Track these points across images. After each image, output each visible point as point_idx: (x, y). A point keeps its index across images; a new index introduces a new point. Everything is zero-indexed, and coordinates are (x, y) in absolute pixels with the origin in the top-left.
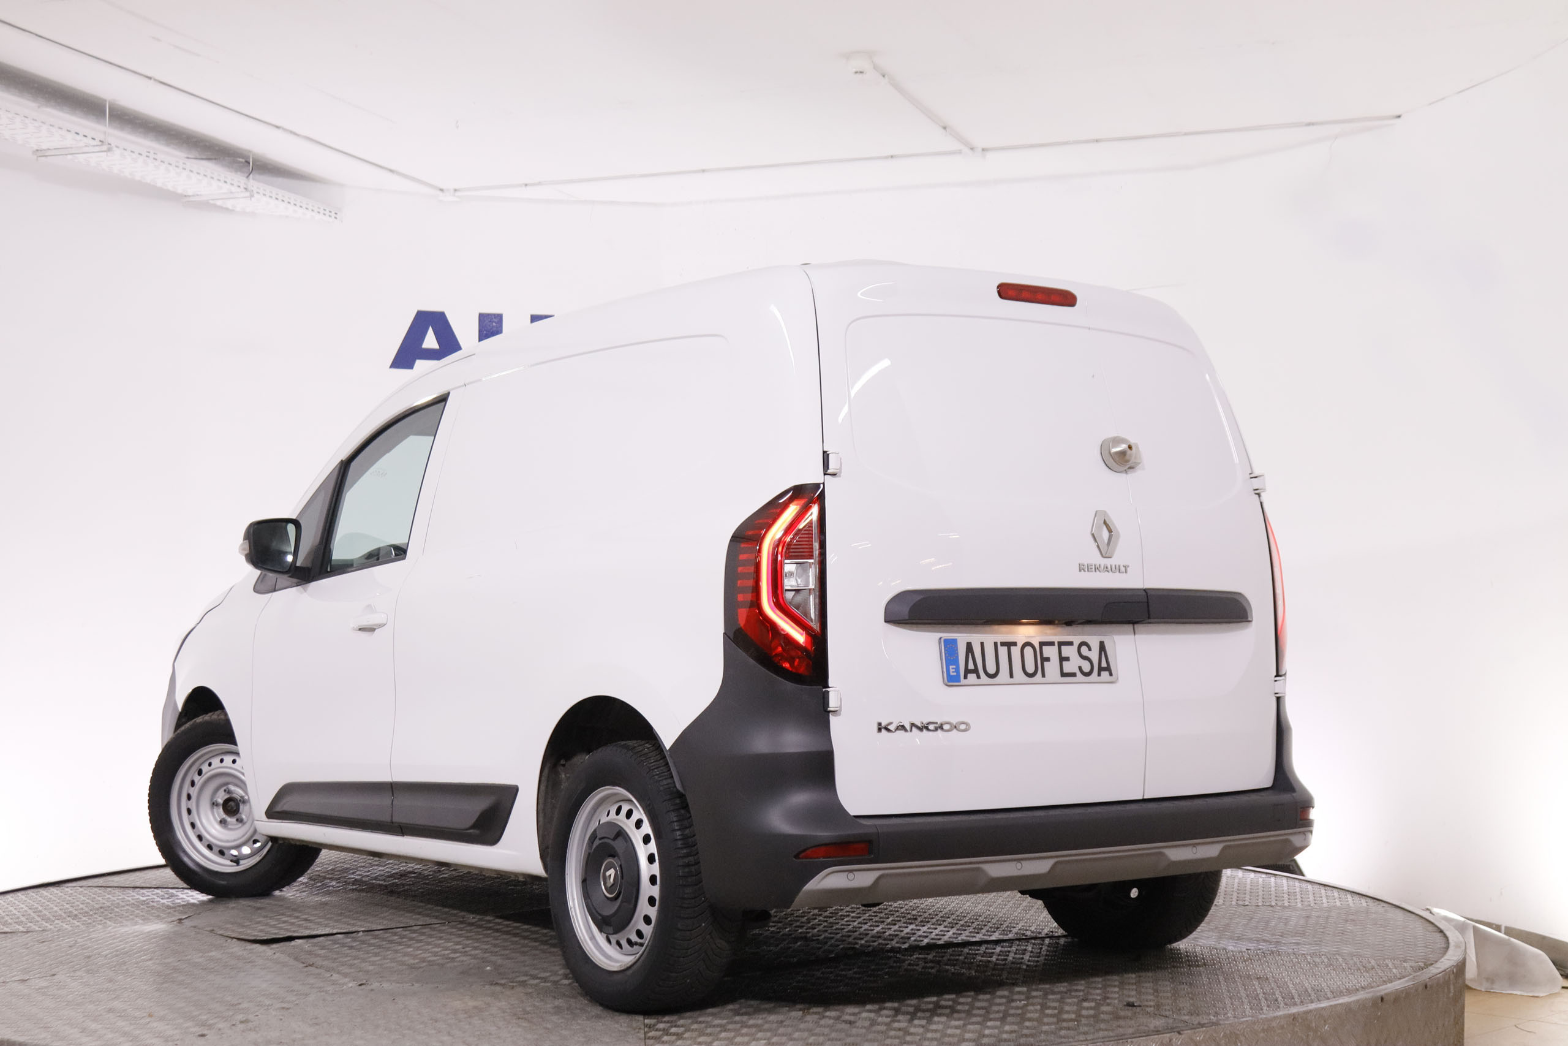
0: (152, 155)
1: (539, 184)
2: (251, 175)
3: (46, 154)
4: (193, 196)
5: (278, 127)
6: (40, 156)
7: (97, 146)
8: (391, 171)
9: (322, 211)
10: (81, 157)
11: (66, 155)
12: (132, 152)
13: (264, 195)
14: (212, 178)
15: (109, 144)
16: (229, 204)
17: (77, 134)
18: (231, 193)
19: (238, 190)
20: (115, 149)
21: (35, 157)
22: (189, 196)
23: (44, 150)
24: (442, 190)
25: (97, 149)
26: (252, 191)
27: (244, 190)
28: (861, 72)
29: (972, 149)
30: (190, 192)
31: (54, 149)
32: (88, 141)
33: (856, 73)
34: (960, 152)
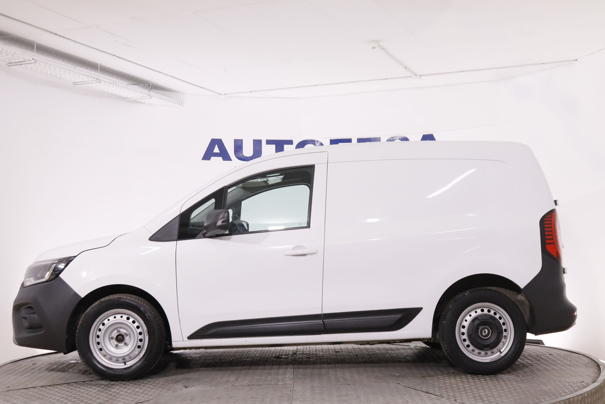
0: (115, 83)
1: (256, 91)
2: (151, 90)
3: (78, 84)
4: (130, 98)
5: (161, 73)
6: (75, 85)
7: (95, 80)
8: (202, 88)
9: (176, 103)
10: (90, 85)
11: (84, 84)
12: (108, 82)
13: (156, 97)
14: (137, 91)
15: (100, 80)
16: (143, 101)
17: (88, 76)
18: (144, 97)
19: (146, 95)
20: (102, 81)
21: (73, 85)
23: (76, 82)
24: (220, 94)
25: (95, 82)
26: (151, 96)
27: (148, 96)
28: (374, 48)
29: (416, 75)
30: (129, 97)
31: (80, 82)
32: (92, 79)
33: (372, 48)
34: (411, 77)
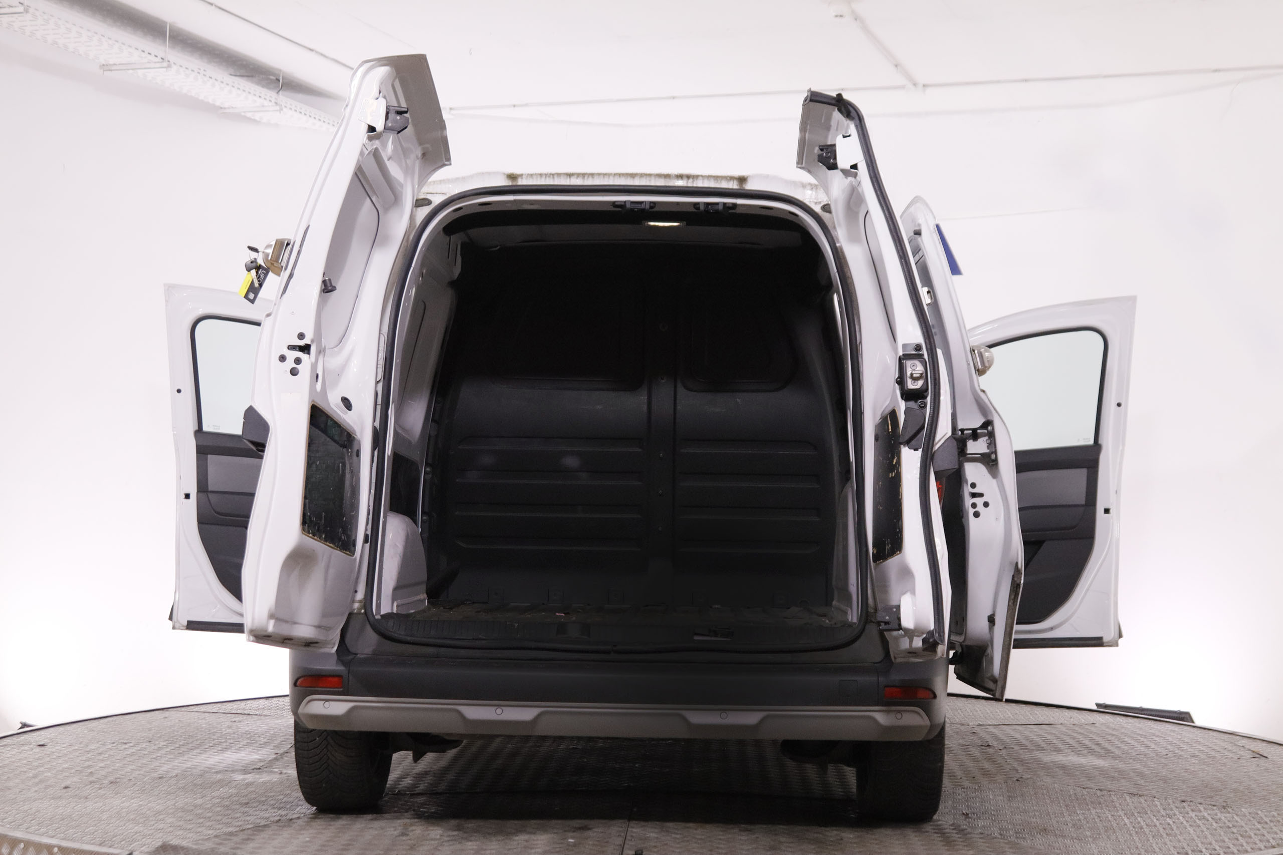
0: (202, 71)
1: (526, 105)
2: (281, 92)
3: (113, 69)
4: (229, 108)
5: (311, 50)
6: (106, 70)
7: (158, 62)
10: (140, 72)
11: (128, 69)
12: (186, 68)
13: (291, 109)
14: (249, 93)
15: (169, 61)
16: (257, 117)
17: (143, 51)
18: (263, 106)
19: (270, 104)
20: (173, 65)
21: (102, 71)
22: (225, 108)
23: (111, 65)
25: (158, 65)
26: (281, 105)
27: (274, 104)
28: (841, 16)
29: (915, 85)
30: (226, 105)
31: (119, 64)
32: (152, 58)
33: (837, 16)
34: (903, 87)
